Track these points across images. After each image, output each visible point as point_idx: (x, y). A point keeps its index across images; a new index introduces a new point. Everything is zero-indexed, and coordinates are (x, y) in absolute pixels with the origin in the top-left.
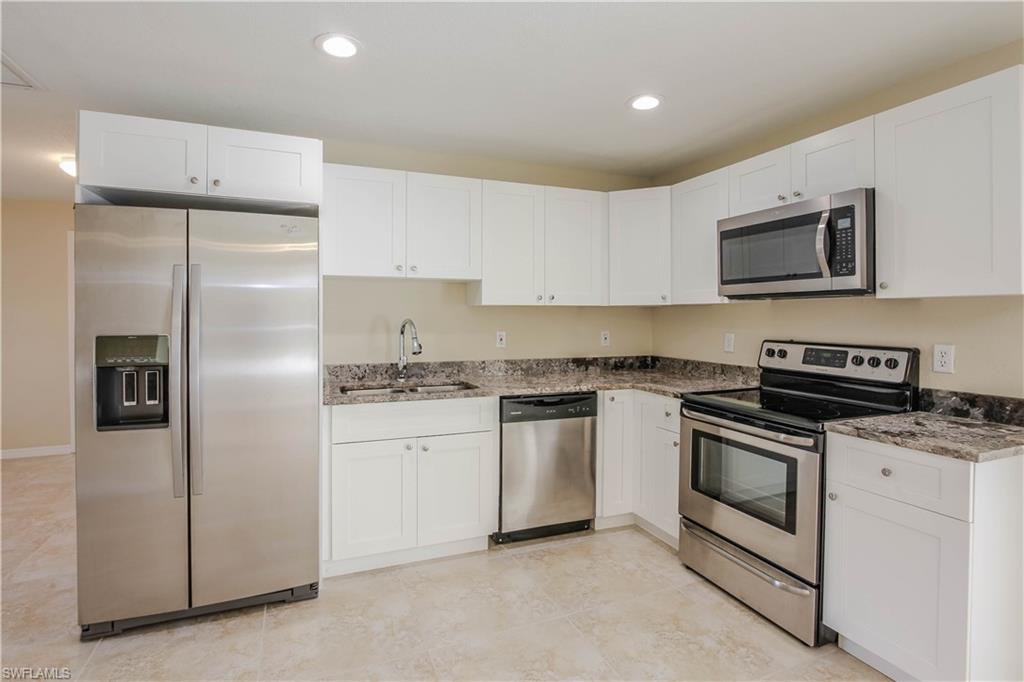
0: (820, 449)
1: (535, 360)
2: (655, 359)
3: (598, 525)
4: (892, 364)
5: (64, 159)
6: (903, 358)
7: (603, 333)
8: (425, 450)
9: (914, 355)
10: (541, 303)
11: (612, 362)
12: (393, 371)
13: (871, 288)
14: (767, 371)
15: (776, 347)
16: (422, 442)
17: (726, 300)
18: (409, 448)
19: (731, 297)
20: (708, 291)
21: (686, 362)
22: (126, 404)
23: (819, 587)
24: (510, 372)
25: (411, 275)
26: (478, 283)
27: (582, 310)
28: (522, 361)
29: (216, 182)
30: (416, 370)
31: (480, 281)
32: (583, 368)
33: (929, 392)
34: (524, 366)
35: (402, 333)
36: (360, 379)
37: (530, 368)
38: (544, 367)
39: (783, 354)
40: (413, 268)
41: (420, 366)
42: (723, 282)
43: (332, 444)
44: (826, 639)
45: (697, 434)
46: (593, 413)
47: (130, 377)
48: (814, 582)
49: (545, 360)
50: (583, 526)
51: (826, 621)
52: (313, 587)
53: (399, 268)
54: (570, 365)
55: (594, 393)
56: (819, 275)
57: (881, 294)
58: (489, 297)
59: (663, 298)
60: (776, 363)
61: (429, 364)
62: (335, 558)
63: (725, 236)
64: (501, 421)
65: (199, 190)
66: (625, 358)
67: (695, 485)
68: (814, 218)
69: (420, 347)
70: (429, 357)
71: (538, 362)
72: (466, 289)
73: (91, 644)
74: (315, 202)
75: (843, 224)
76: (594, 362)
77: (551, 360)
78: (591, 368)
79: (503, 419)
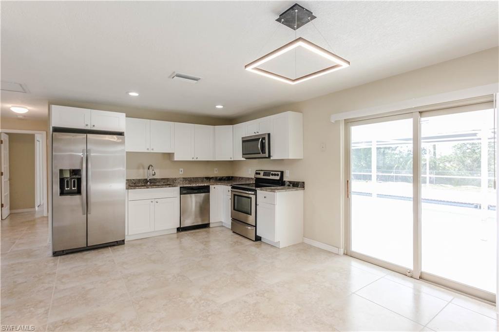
0: (256, 194)
2: (232, 177)
3: (211, 226)
4: (278, 175)
5: (12, 106)
6: (279, 173)
7: (215, 169)
8: (157, 202)
9: (282, 173)
10: (193, 160)
11: (218, 178)
12: (146, 181)
13: (269, 156)
14: (256, 178)
15: (258, 172)
16: (156, 200)
17: (245, 159)
18: (152, 202)
19: (246, 158)
20: (239, 157)
21: (240, 178)
22: (66, 189)
23: (256, 226)
24: (184, 181)
25: (152, 151)
26: (173, 154)
27: (208, 162)
28: (188, 178)
29: (94, 126)
31: (174, 153)
32: (209, 180)
33: (285, 181)
34: (189, 179)
35: (149, 169)
36: (134, 184)
38: (196, 180)
39: (259, 174)
40: (153, 149)
41: (154, 179)
42: (243, 154)
43: (128, 201)
44: (258, 239)
45: (235, 195)
46: (209, 192)
47: (67, 181)
48: (254, 225)
50: (206, 226)
51: (257, 235)
52: (123, 241)
53: (148, 149)
55: (209, 186)
56: (260, 153)
57: (271, 158)
58: (177, 158)
59: (231, 158)
60: (258, 176)
61: (157, 179)
62: (129, 234)
63: (243, 142)
64: (180, 194)
65: (88, 128)
66: (223, 177)
67: (234, 209)
68: (258, 139)
69: (155, 173)
70: (157, 177)
71: (193, 178)
72: (170, 155)
73: (57, 257)
74: (123, 131)
75: (264, 141)
76: (212, 178)
78: (211, 180)
79: (181, 194)
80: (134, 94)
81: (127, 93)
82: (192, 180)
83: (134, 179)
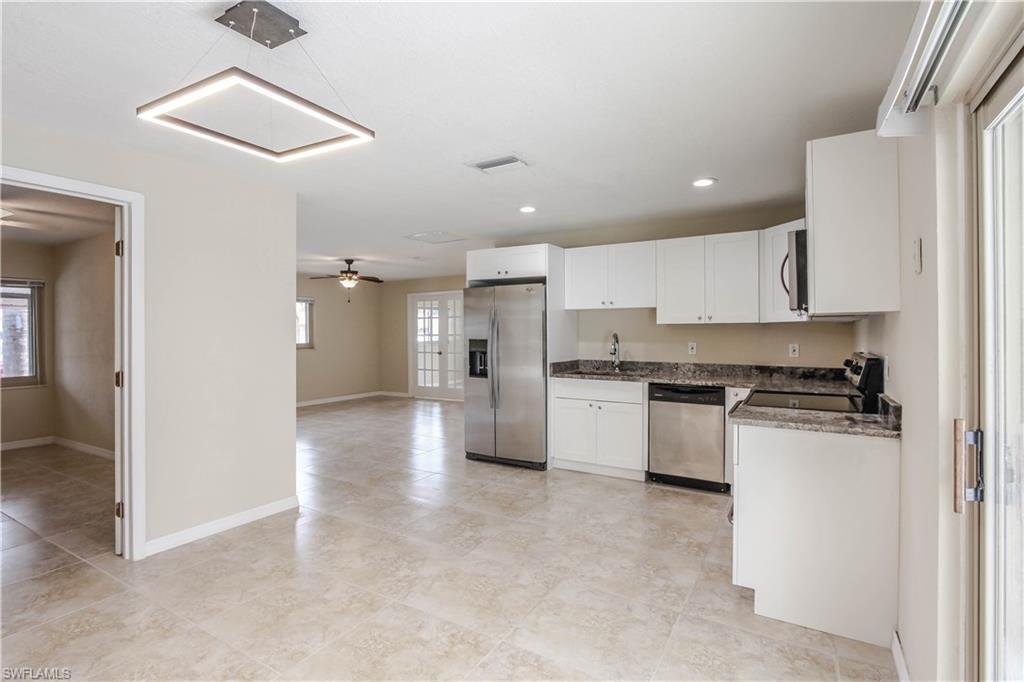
1: (719, 365)
7: (791, 346)
8: (600, 408)
10: (702, 322)
11: (800, 371)
16: (599, 404)
18: (591, 406)
24: (698, 372)
25: (611, 307)
28: (708, 365)
29: (506, 272)
30: (629, 366)
31: (655, 308)
34: (710, 369)
35: (616, 341)
37: (715, 371)
40: (611, 302)
43: (554, 397)
46: (721, 403)
49: (729, 366)
53: (603, 303)
54: (754, 371)
55: (724, 388)
58: (663, 319)
61: (638, 363)
64: (649, 399)
65: (502, 276)
66: (816, 369)
74: (544, 276)
77: (734, 366)
78: (775, 375)
79: (651, 397)
80: (528, 210)
81: (518, 209)
82: (719, 369)
83: (597, 359)
